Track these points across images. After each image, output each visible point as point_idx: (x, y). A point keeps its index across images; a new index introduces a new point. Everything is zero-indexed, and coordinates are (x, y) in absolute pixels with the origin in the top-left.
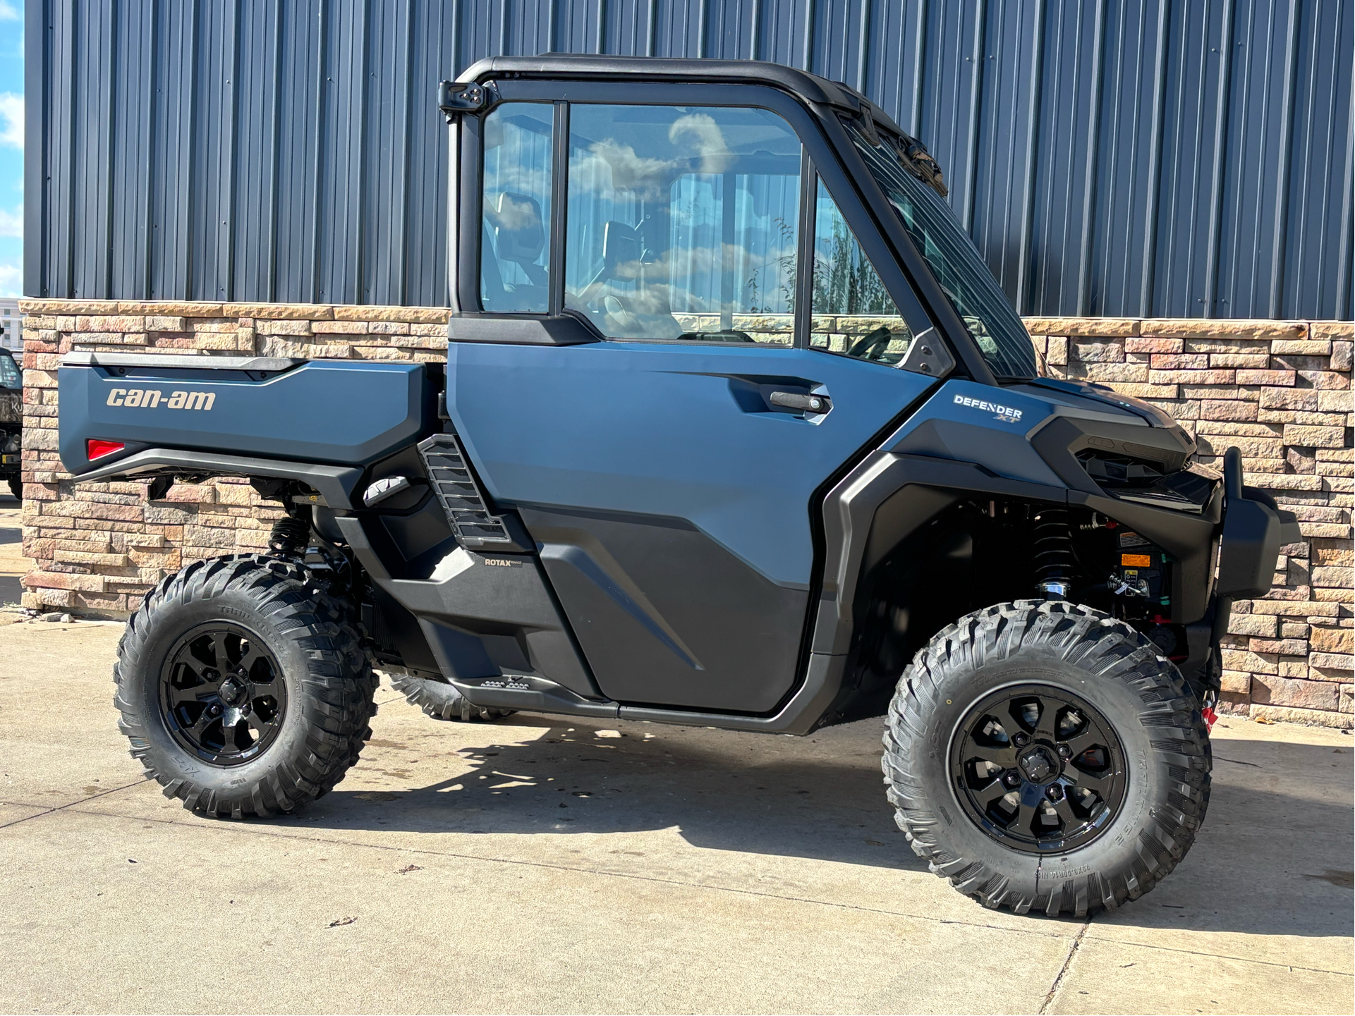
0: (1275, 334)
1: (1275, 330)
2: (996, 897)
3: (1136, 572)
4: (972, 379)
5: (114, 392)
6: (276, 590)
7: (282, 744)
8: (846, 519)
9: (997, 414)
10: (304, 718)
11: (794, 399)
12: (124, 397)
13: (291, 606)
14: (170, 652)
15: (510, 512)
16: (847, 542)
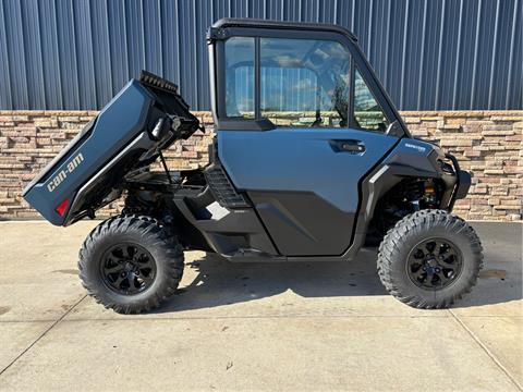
3: (430, 194)
4: (408, 138)
7: (156, 285)
8: (372, 188)
9: (419, 150)
10: (165, 275)
15: (244, 193)
16: (371, 196)
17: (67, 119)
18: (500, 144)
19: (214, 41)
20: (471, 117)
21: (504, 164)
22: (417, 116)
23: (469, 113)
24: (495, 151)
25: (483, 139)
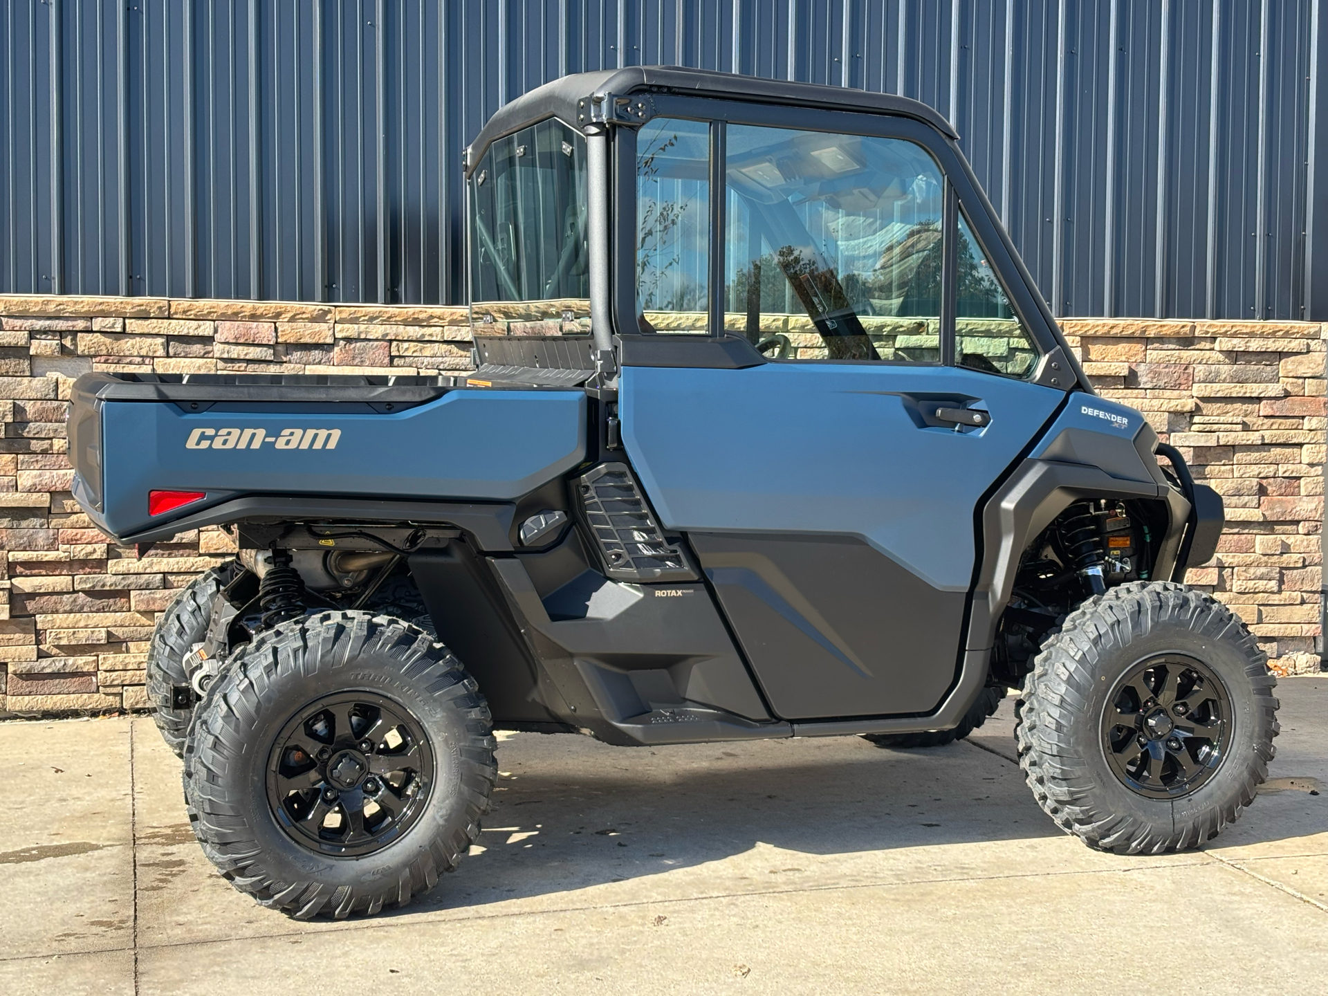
0: (901, 329)
1: (902, 326)
2: (1139, 844)
3: (1119, 552)
4: (1085, 392)
5: (196, 433)
7: (434, 819)
8: (1008, 523)
9: (1112, 422)
10: (462, 786)
11: (958, 415)
12: (212, 438)
13: (441, 662)
14: (281, 735)
15: (680, 538)
16: (1007, 545)
18: (1246, 427)
19: (608, 133)
20: (1161, 339)
21: (1262, 491)
23: (1154, 325)
24: (1233, 448)
25: (1197, 410)
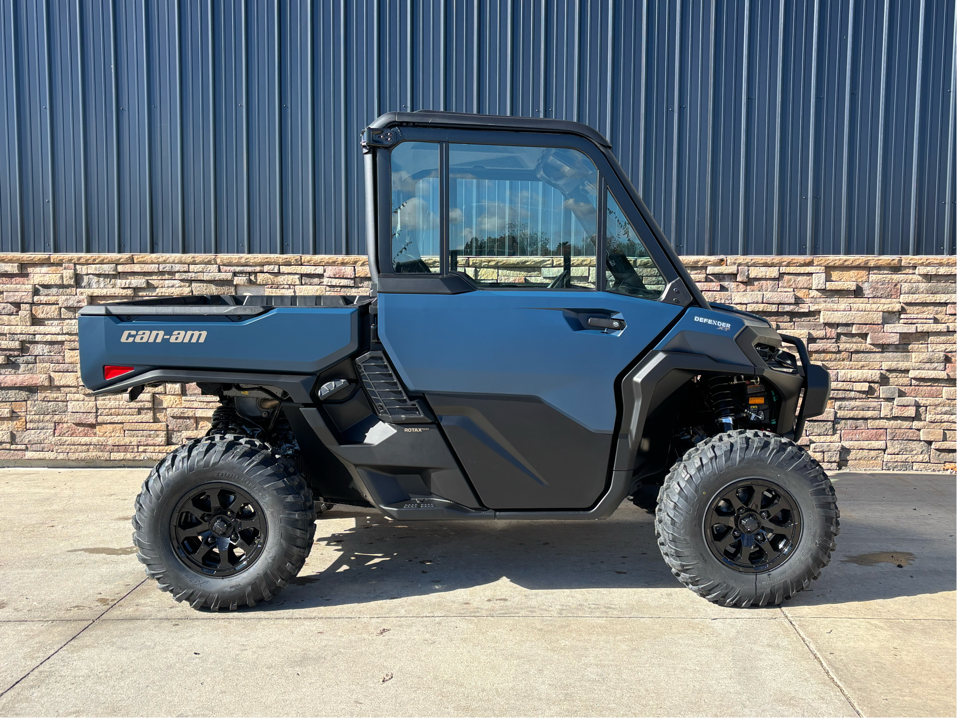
0: (709, 263)
1: (710, 261)
2: (732, 601)
3: (757, 407)
4: (700, 307)
5: (126, 333)
6: (257, 459)
7: (266, 558)
8: (638, 392)
9: (718, 327)
10: (282, 540)
11: (603, 322)
12: (134, 336)
13: (269, 468)
14: (178, 506)
15: (420, 398)
16: (638, 405)
17: (92, 269)
18: (936, 321)
19: (373, 150)
20: (878, 268)
21: (947, 360)
22: (772, 265)
23: (873, 259)
24: (928, 334)
25: (903, 311)
